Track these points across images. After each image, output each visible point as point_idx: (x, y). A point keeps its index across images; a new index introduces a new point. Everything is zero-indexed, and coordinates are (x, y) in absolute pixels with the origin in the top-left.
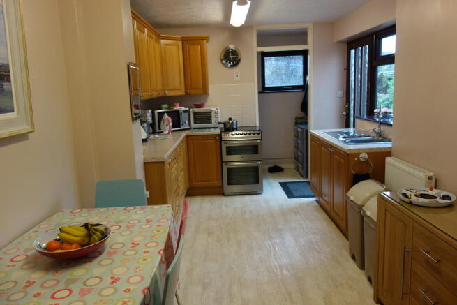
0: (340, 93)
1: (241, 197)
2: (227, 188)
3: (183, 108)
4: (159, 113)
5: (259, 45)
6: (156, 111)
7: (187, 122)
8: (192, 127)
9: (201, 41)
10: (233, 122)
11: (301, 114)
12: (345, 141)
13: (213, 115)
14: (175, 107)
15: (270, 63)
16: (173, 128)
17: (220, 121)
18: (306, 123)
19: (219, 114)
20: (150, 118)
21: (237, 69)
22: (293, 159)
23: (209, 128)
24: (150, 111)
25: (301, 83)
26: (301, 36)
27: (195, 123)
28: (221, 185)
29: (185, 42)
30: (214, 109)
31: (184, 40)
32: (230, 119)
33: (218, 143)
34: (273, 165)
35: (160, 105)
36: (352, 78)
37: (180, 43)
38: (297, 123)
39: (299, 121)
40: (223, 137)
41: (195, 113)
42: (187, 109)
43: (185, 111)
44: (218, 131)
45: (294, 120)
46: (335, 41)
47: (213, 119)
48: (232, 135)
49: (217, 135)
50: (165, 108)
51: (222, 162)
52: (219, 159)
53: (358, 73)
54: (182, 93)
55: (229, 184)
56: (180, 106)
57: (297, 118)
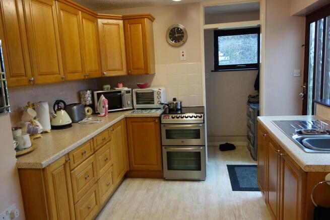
0: (297, 72)
1: (182, 182)
2: (167, 174)
3: (126, 89)
4: (98, 94)
5: (206, 23)
6: (96, 93)
7: (129, 102)
8: (135, 107)
9: (142, 19)
10: (176, 103)
11: (254, 93)
12: (301, 141)
13: (155, 96)
14: (118, 87)
15: (224, 43)
16: (109, 109)
17: (162, 102)
18: (258, 102)
19: (162, 95)
20: (89, 99)
21: (183, 49)
22: (246, 137)
23: (152, 109)
24: (89, 92)
25: (256, 62)
26: (254, 13)
27: (137, 104)
28: (161, 169)
29: (126, 21)
30: (156, 89)
31: (124, 19)
32: (175, 99)
33: (158, 125)
34: (224, 143)
35: (103, 85)
36: (312, 55)
37: (121, 22)
38: (249, 102)
39: (252, 100)
40: (162, 120)
41: (137, 94)
42: (130, 89)
43: (128, 92)
44: (158, 113)
45: (247, 99)
46: (292, 14)
47: (156, 100)
48: (173, 118)
49: (156, 117)
50: (108, 88)
51: (162, 146)
52: (159, 142)
53: (319, 49)
54: (123, 73)
55: (169, 168)
56: (124, 86)
57: (250, 96)
